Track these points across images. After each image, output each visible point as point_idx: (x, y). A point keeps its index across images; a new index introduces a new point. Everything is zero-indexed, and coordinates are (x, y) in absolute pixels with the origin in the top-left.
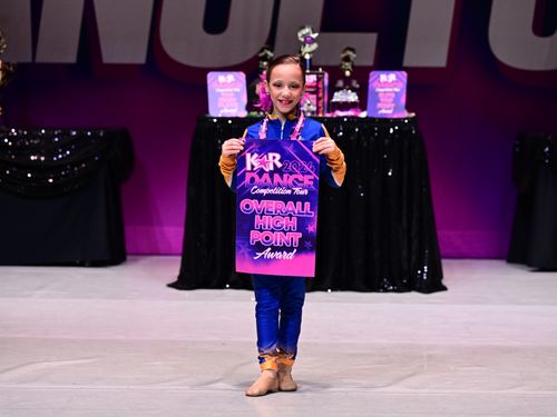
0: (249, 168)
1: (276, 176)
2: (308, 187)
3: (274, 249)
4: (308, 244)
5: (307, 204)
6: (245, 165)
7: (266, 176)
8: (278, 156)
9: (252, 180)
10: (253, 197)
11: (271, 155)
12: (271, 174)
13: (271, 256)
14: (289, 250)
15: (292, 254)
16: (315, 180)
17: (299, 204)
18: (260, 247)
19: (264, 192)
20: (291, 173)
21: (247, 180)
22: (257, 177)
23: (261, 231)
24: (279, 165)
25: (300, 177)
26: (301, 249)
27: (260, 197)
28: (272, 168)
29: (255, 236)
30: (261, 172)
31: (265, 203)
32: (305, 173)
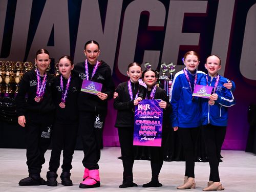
0: (139, 109)
1: (148, 112)
2: (159, 116)
3: (147, 137)
4: (159, 135)
5: (159, 122)
6: (137, 108)
7: (145, 112)
8: (149, 105)
9: (140, 113)
10: (140, 119)
11: (146, 105)
12: (147, 111)
13: (146, 139)
14: (153, 137)
15: (153, 139)
16: (161, 113)
17: (156, 121)
18: (142, 136)
19: (144, 117)
20: (153, 111)
21: (138, 113)
22: (142, 113)
23: (143, 131)
24: (149, 108)
25: (156, 112)
26: (157, 137)
27: (142, 119)
28: (147, 109)
29: (141, 133)
30: (143, 111)
31: (144, 121)
32: (158, 111)
